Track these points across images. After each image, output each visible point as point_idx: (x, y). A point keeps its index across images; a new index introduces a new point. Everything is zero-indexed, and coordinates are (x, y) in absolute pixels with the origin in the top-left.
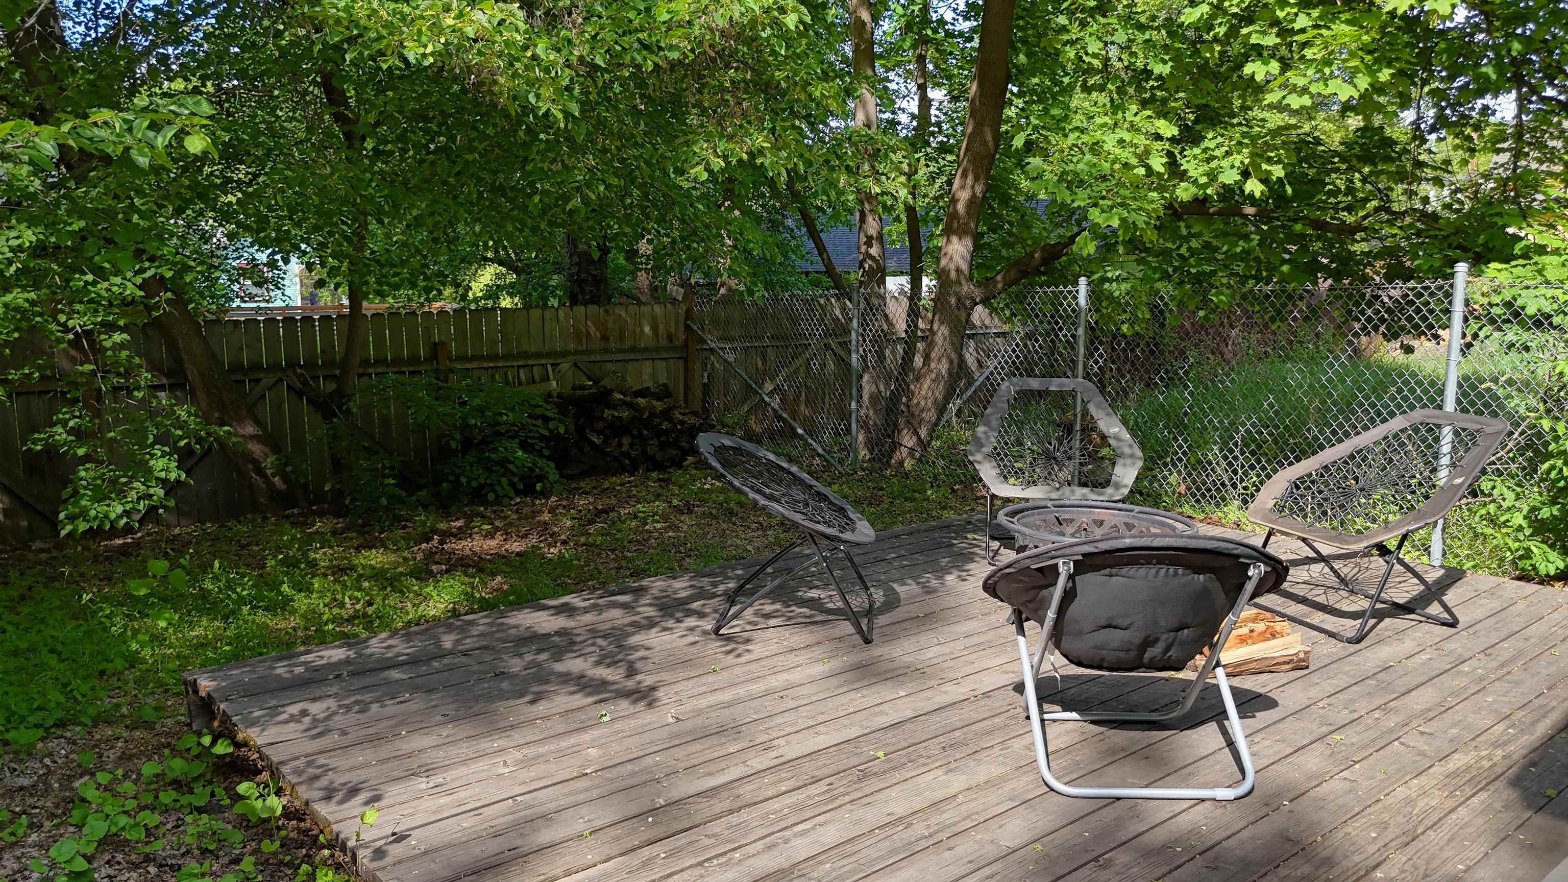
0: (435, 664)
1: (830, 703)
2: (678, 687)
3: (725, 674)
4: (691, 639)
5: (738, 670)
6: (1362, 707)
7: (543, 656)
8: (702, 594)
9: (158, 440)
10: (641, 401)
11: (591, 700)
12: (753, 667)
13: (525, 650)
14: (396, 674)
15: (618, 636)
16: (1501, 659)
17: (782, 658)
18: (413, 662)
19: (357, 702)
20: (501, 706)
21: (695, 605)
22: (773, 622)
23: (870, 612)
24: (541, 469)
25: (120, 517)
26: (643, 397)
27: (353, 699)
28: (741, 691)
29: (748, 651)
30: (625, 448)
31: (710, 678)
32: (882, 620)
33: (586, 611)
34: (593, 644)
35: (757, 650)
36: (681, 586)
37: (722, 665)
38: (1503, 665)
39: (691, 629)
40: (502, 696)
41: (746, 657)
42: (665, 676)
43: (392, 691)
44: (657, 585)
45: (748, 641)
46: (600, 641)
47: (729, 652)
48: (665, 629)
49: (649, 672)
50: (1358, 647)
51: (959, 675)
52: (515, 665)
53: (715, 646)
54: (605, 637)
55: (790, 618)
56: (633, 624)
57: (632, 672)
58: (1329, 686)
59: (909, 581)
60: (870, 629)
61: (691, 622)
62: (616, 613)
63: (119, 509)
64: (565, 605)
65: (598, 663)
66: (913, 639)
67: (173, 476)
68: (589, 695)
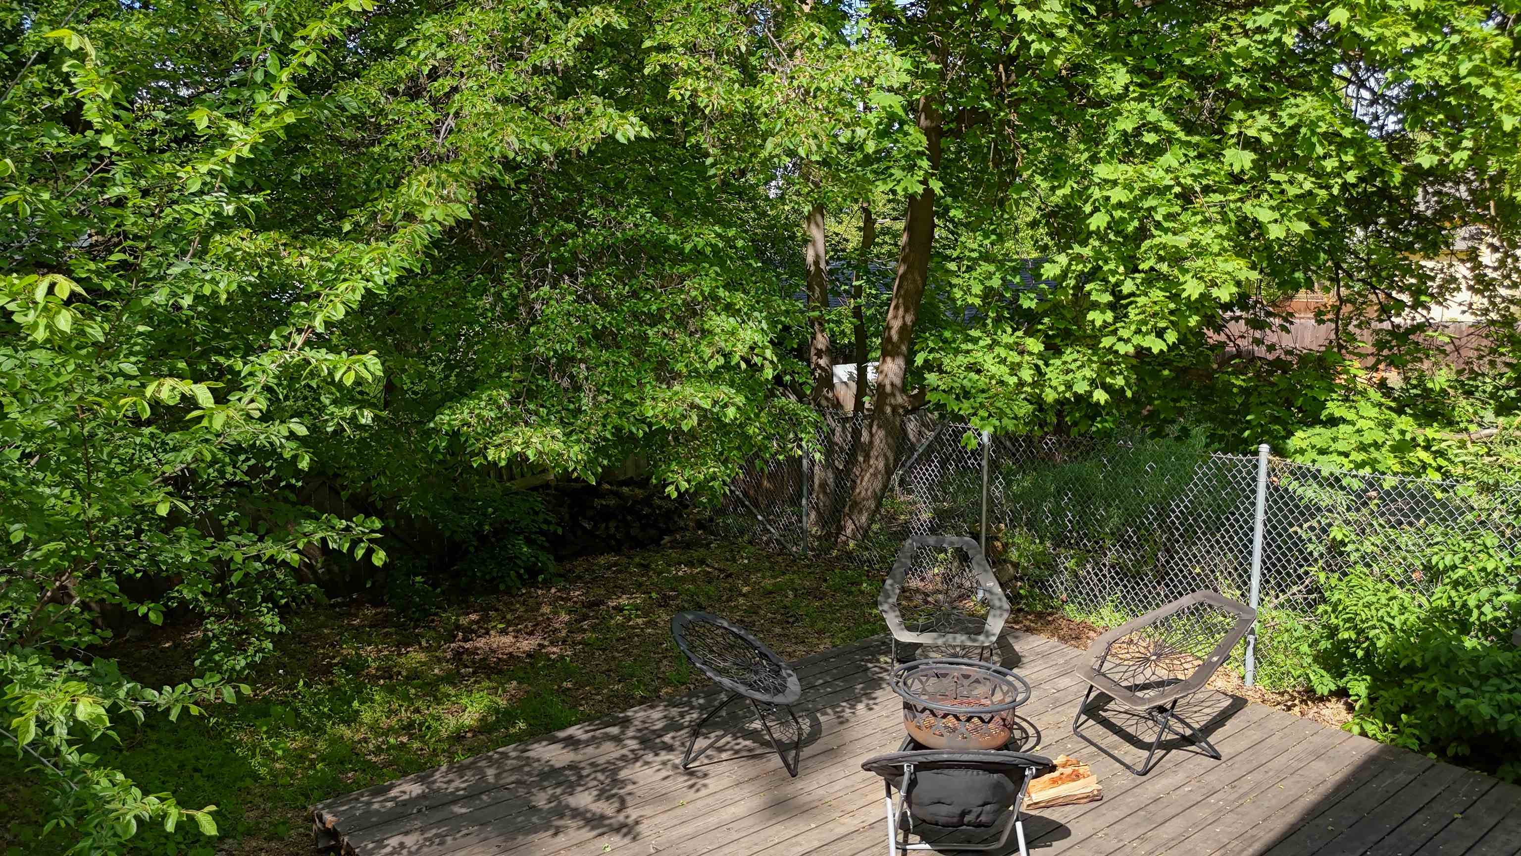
0: (484, 797)
1: (763, 834)
2: (657, 820)
3: (690, 806)
4: (664, 773)
5: (699, 804)
6: (1127, 837)
7: (559, 791)
8: (673, 726)
9: (265, 600)
10: (625, 489)
11: (595, 833)
12: (710, 800)
13: (546, 784)
14: (458, 810)
15: (612, 770)
16: (1241, 791)
17: (731, 791)
18: (471, 796)
19: (436, 835)
20: (535, 838)
21: (667, 738)
22: (724, 756)
23: (797, 745)
24: (543, 563)
25: (244, 669)
26: (627, 485)
27: (434, 831)
28: (700, 823)
29: (705, 786)
30: (612, 530)
31: (678, 812)
32: (806, 752)
33: (588, 743)
34: (595, 779)
35: (713, 784)
36: (657, 716)
37: (688, 799)
38: (1239, 798)
39: (664, 763)
40: (535, 830)
41: (704, 792)
42: (648, 811)
43: (456, 824)
44: (638, 714)
45: (705, 775)
46: (601, 776)
47: (691, 786)
48: (647, 763)
49: (636, 806)
50: (1144, 778)
51: (855, 807)
52: (541, 800)
53: (681, 781)
54: (603, 771)
55: (737, 752)
56: (623, 758)
57: (623, 806)
58: (1112, 816)
59: (829, 711)
60: (796, 760)
61: (664, 756)
62: (608, 746)
63: (243, 663)
64: (571, 737)
65: (598, 798)
66: (827, 772)
67: (277, 630)
68: (593, 828)
